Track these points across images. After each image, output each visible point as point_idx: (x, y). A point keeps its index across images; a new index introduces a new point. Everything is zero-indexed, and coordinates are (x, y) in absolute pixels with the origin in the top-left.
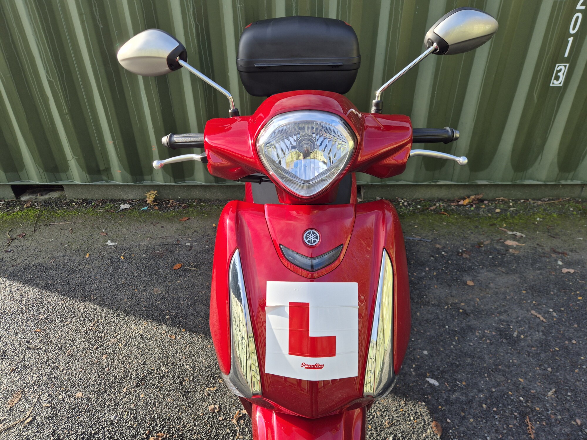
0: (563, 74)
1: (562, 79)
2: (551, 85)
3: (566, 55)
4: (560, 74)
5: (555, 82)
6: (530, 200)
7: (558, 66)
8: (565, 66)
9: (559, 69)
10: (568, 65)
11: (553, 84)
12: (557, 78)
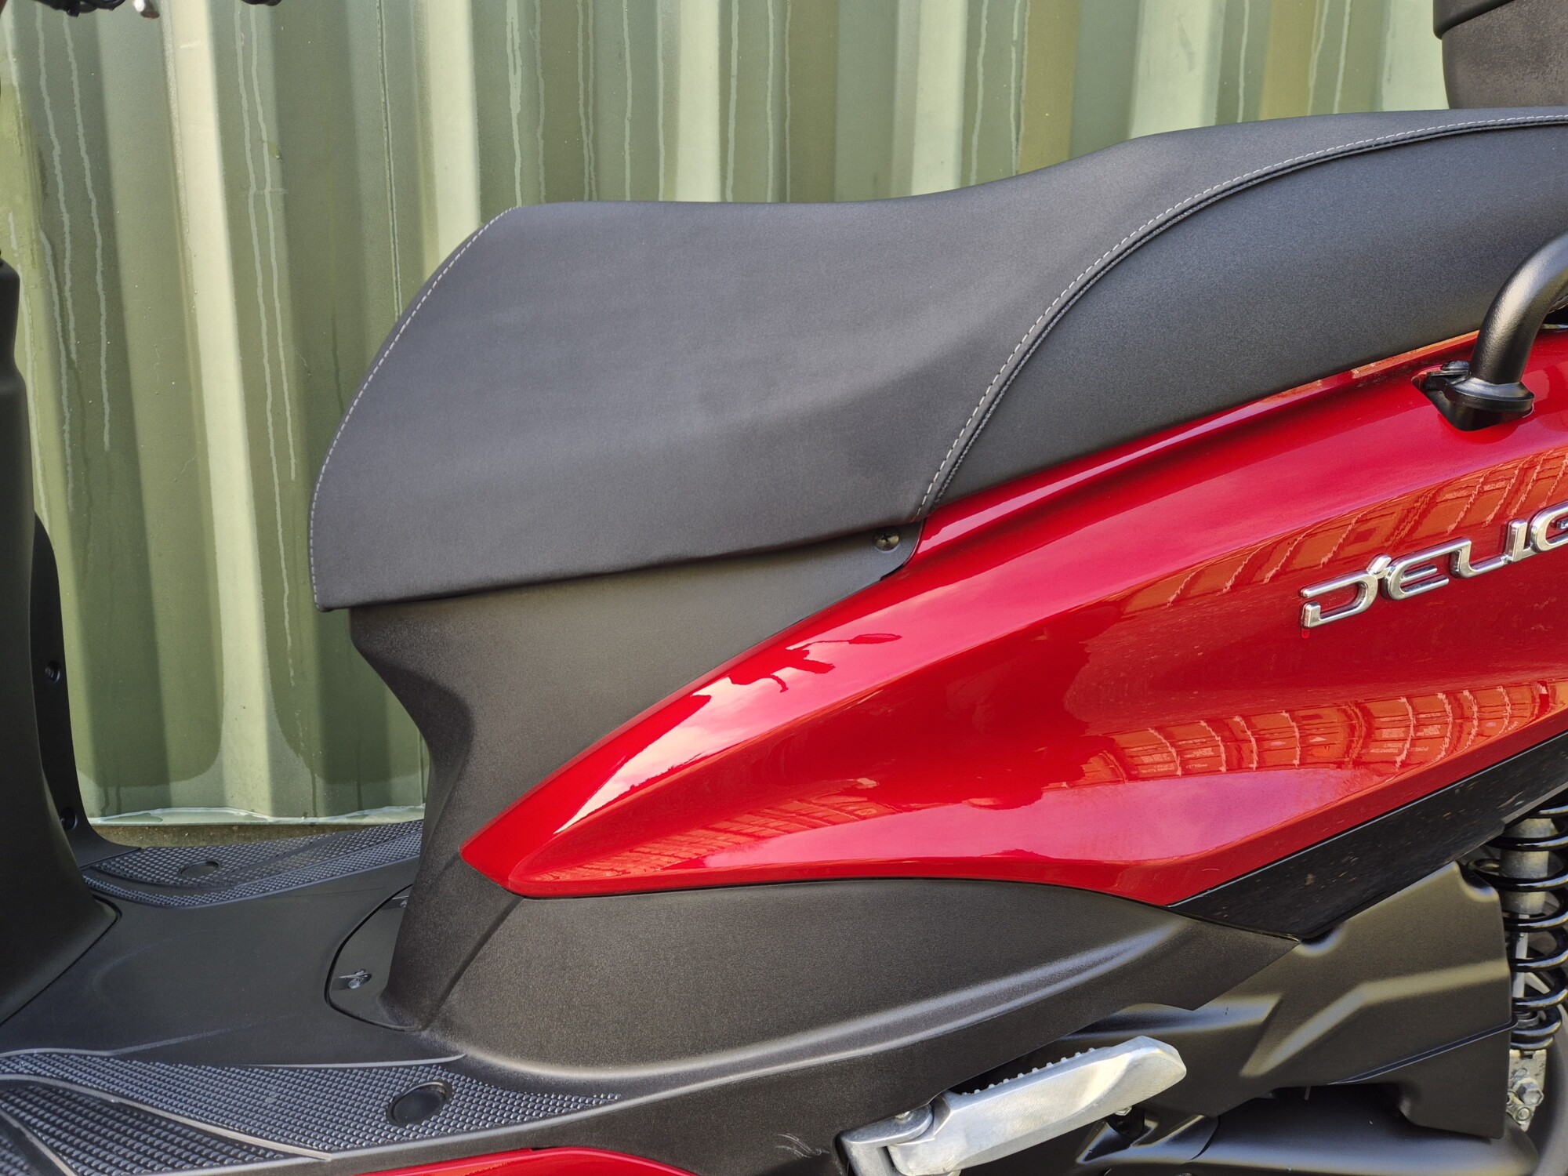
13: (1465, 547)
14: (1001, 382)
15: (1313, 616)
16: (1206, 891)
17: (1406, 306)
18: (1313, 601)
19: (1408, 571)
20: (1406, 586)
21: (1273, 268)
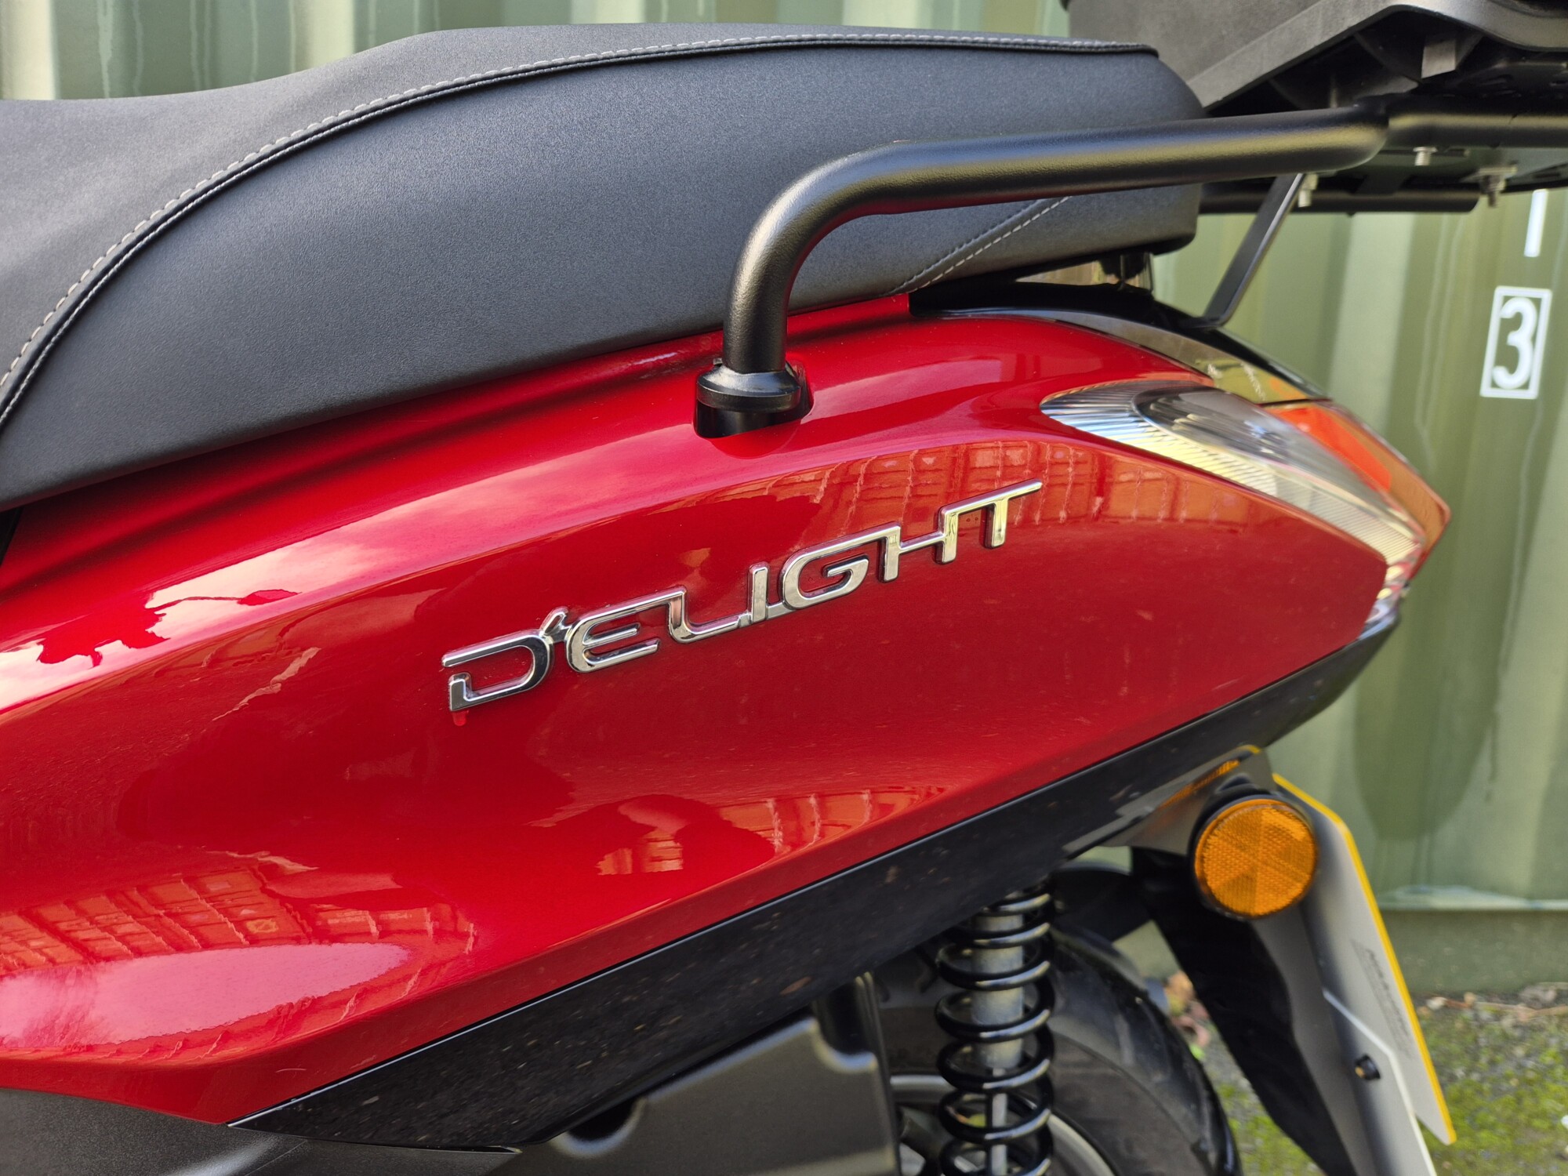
0: (1534, 339)
1: (1531, 363)
2: (1486, 391)
3: (1533, 247)
4: (1519, 339)
5: (1501, 374)
6: (1470, 998)
7: (1507, 299)
8: (1537, 302)
9: (1509, 311)
10: (1546, 295)
11: (1494, 385)
12: (1509, 358)
13: (674, 598)
14: (40, 339)
15: (462, 693)
16: (289, 1101)
17: (680, 269)
18: (461, 668)
19: (596, 631)
20: (595, 653)
21: (475, 200)
